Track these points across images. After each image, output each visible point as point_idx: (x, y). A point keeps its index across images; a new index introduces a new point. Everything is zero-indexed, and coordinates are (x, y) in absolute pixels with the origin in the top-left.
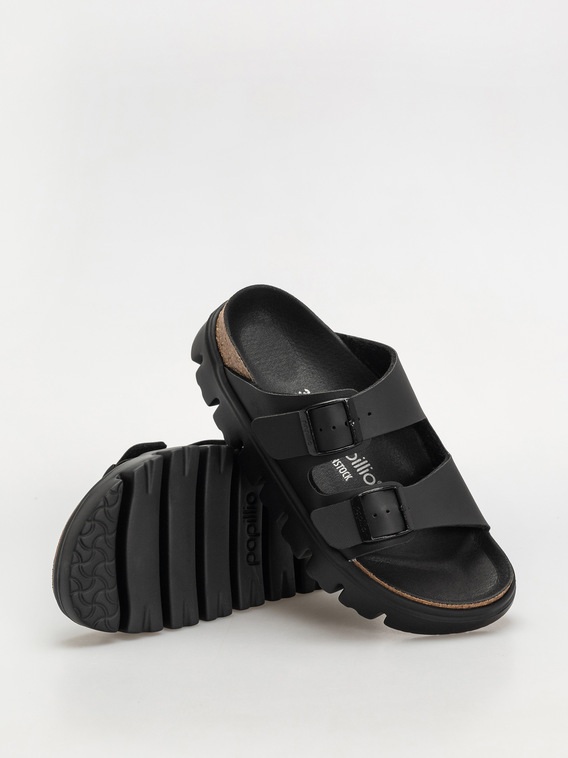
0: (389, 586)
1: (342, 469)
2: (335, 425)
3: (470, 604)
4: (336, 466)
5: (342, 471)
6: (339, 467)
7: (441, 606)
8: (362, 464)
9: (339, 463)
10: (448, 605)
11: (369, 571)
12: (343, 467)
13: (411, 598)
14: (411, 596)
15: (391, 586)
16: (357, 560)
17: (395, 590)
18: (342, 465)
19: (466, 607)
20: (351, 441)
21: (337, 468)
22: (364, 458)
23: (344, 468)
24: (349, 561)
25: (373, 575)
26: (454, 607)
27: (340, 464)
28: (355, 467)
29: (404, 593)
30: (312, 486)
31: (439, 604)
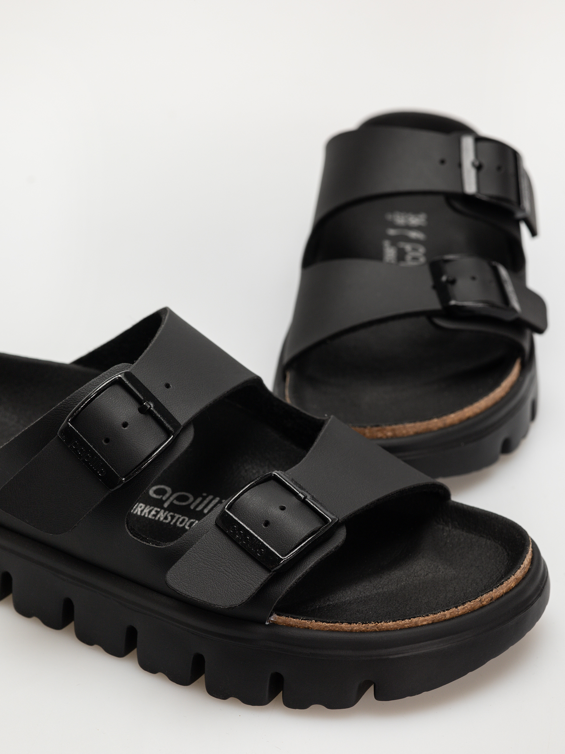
0: (350, 624)
1: (180, 520)
2: (124, 420)
3: (490, 591)
4: (167, 521)
5: (181, 523)
6: (174, 521)
7: (448, 616)
8: (206, 502)
9: (171, 516)
10: (459, 608)
11: (306, 620)
12: (179, 518)
13: (396, 626)
14: (393, 621)
15: (354, 623)
16: (278, 615)
17: (364, 625)
18: (177, 516)
19: (487, 600)
20: (163, 436)
21: (172, 523)
22: (205, 494)
23: (182, 518)
24: (267, 623)
25: (316, 621)
26: (469, 607)
27: (173, 517)
28: (199, 509)
29: (381, 622)
30: (144, 543)
31: (444, 613)
